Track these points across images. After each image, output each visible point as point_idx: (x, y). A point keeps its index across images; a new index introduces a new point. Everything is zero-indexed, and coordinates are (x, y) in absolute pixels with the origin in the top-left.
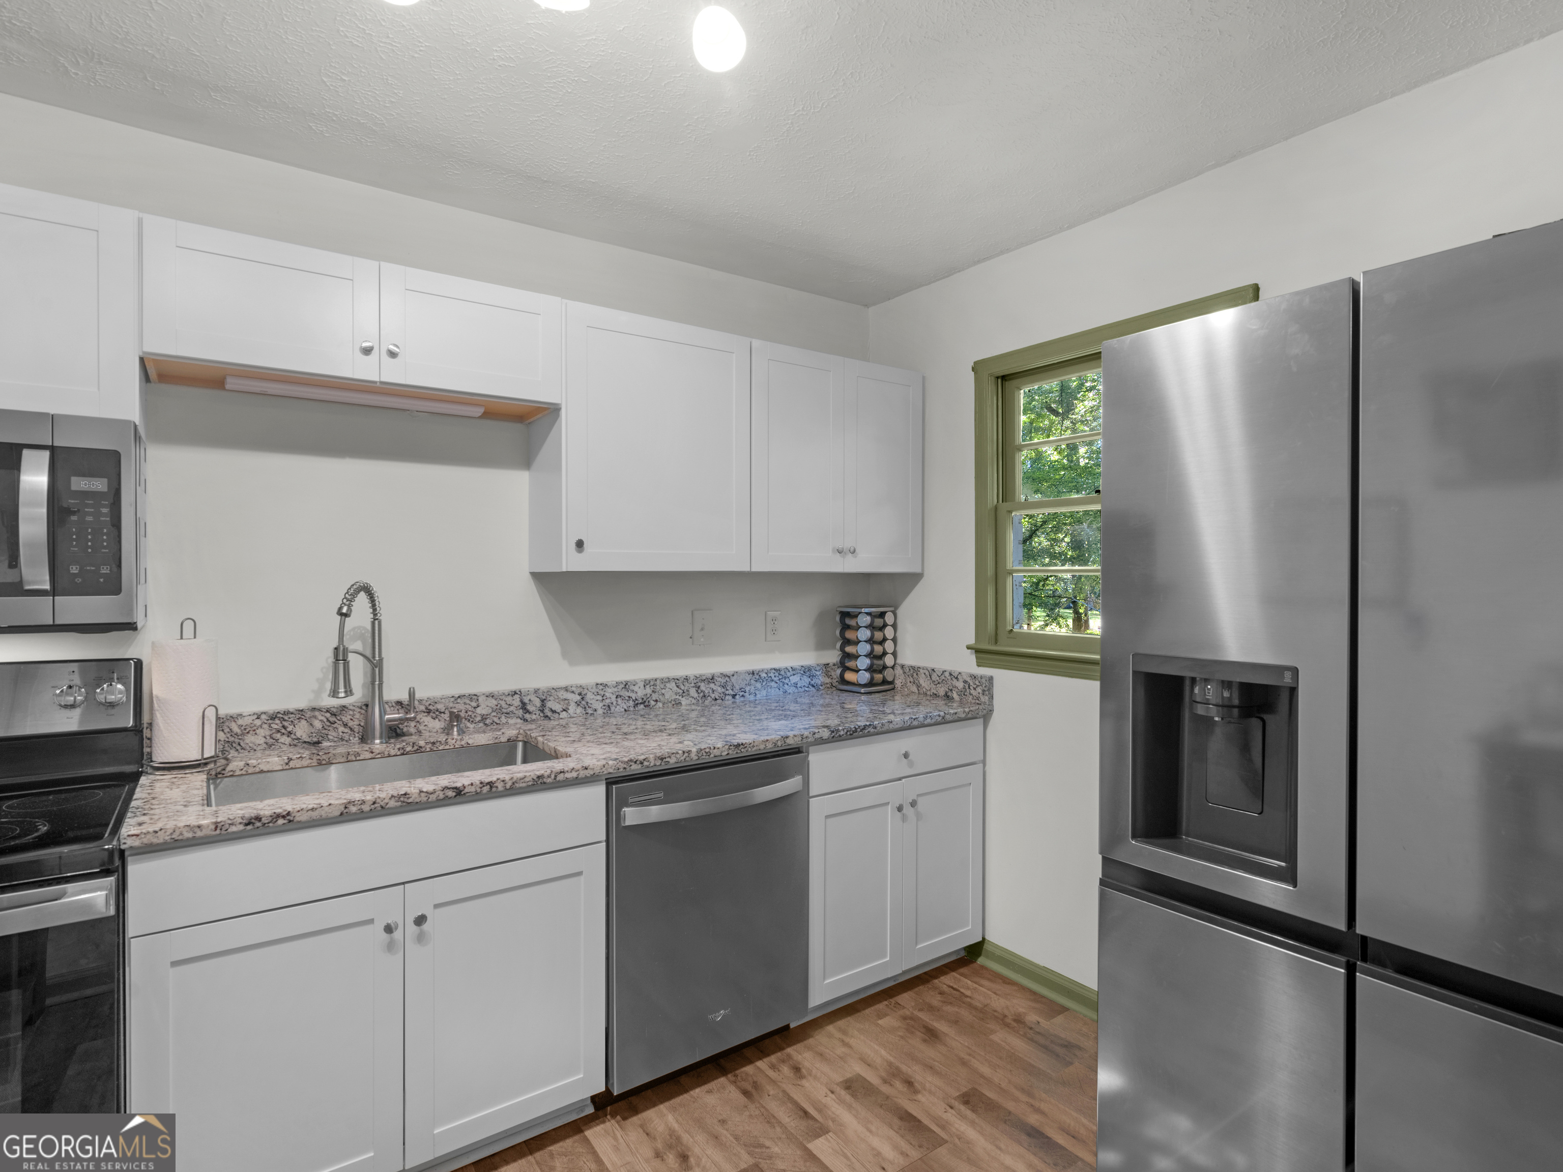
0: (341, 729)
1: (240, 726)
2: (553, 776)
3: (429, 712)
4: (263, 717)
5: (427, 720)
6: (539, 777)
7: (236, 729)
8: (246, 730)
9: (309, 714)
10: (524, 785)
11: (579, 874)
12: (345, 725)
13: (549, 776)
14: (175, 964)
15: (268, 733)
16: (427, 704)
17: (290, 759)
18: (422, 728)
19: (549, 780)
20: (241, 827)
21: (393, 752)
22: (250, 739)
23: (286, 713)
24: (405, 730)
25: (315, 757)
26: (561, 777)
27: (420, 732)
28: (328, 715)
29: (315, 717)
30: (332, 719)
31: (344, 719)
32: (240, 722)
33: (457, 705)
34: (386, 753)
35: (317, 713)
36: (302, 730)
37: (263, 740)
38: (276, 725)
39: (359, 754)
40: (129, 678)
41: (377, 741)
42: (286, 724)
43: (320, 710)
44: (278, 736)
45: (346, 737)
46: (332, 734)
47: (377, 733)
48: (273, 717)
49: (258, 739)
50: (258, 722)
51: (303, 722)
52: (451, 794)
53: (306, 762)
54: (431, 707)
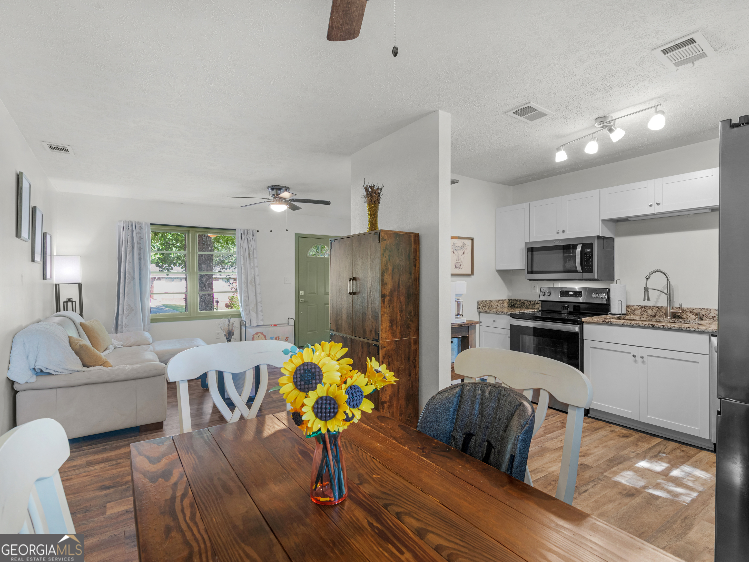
0: (661, 313)
1: (634, 308)
2: (685, 328)
3: (691, 312)
4: (640, 307)
5: (690, 315)
6: (680, 327)
7: (633, 309)
8: (636, 310)
9: (652, 308)
10: (675, 328)
11: (698, 363)
12: (663, 312)
13: (684, 328)
14: (591, 347)
15: (641, 311)
16: (690, 309)
17: (641, 318)
18: (688, 317)
19: (684, 329)
20: (602, 322)
21: (671, 321)
22: (636, 312)
23: (646, 306)
24: (682, 317)
25: (648, 318)
26: (688, 329)
27: (687, 318)
28: (657, 308)
29: (654, 309)
30: (659, 310)
31: (662, 310)
32: (634, 307)
33: (702, 312)
34: (669, 321)
35: (654, 308)
36: (650, 312)
37: (640, 313)
38: (643, 309)
39: (660, 320)
40: (606, 292)
41: (669, 318)
42: (646, 309)
43: (655, 307)
44: (644, 312)
45: (663, 316)
46: (659, 314)
47: (669, 315)
48: (642, 307)
49: (638, 312)
50: (638, 308)
51: (650, 310)
52: (651, 326)
53: (645, 319)
54: (691, 311)
